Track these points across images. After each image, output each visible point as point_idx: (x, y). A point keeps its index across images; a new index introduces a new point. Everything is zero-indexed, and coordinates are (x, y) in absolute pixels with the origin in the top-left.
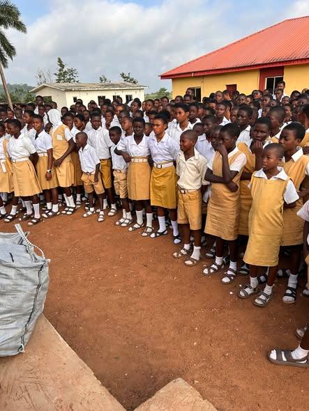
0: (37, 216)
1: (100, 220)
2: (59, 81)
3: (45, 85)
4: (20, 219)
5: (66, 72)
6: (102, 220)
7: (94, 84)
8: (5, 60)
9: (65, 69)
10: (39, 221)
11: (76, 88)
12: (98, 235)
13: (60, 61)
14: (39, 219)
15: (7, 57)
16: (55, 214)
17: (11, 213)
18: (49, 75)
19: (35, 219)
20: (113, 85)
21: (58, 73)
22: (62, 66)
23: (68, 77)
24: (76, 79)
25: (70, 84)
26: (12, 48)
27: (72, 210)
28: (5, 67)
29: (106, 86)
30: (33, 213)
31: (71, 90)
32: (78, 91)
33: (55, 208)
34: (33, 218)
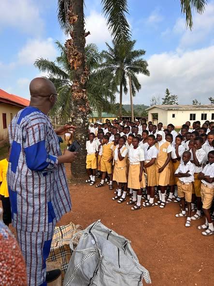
0: (139, 204)
1: (187, 225)
2: (164, 103)
3: (155, 106)
4: (128, 203)
5: (170, 97)
6: (189, 225)
7: (188, 106)
8: (135, 92)
9: (170, 96)
10: (139, 208)
11: (176, 108)
12: (182, 234)
13: (167, 90)
14: (139, 207)
15: (136, 91)
16: (151, 205)
17: (122, 197)
18: (159, 99)
19: (136, 206)
20: (203, 107)
21: (165, 98)
22: (168, 94)
23: (171, 100)
24: (176, 102)
25: (171, 106)
26: (140, 85)
27: (163, 204)
28: (134, 96)
29: (197, 107)
30: (137, 201)
31: (172, 110)
32: (177, 110)
33: (151, 200)
34: (136, 205)
